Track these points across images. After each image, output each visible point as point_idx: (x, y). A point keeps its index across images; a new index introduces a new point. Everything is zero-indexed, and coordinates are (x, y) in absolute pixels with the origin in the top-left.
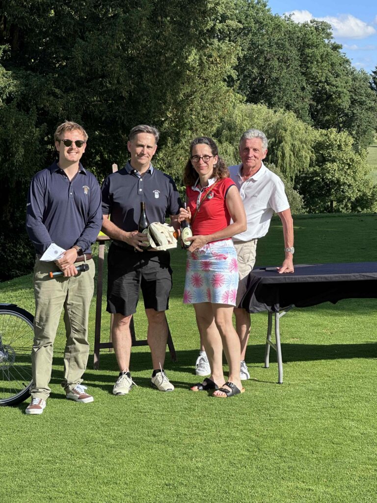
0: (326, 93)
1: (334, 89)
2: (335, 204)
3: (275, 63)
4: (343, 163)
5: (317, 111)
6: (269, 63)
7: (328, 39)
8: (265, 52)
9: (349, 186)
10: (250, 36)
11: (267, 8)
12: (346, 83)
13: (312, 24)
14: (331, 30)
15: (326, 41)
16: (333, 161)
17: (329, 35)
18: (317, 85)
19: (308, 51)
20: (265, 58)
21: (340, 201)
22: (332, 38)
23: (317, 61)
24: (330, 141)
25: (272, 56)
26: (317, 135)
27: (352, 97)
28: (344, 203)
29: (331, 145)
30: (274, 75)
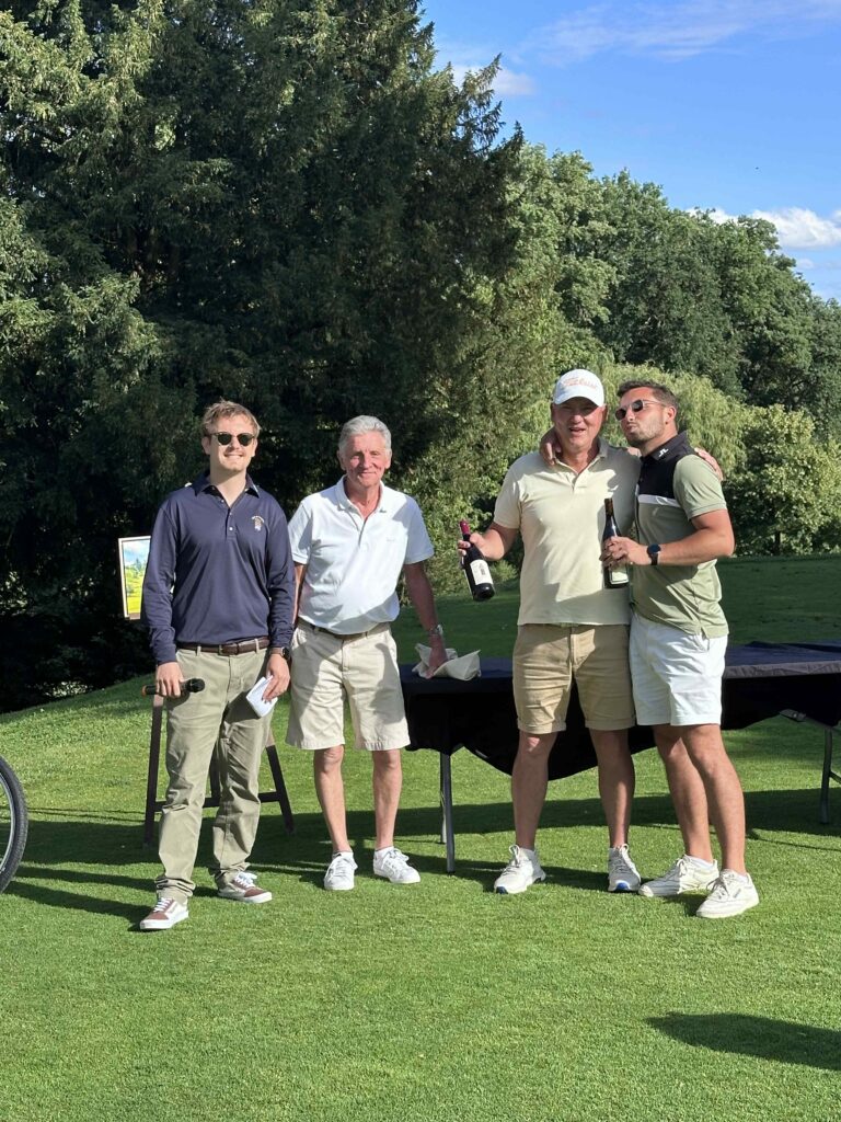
0: (768, 343)
1: (782, 336)
2: (783, 538)
3: (677, 294)
4: (797, 466)
5: (754, 374)
6: (666, 294)
7: (770, 249)
8: (659, 275)
9: (807, 505)
10: (631, 248)
11: (660, 198)
12: (803, 325)
13: (741, 224)
14: (775, 235)
15: (767, 254)
16: (779, 463)
17: (771, 243)
18: (752, 330)
19: (733, 271)
20: (659, 284)
21: (792, 533)
22: (777, 247)
23: (751, 288)
24: (772, 427)
25: (672, 281)
26: (750, 416)
27: (813, 351)
28: (800, 536)
29: (775, 435)
30: (675, 313)
